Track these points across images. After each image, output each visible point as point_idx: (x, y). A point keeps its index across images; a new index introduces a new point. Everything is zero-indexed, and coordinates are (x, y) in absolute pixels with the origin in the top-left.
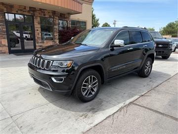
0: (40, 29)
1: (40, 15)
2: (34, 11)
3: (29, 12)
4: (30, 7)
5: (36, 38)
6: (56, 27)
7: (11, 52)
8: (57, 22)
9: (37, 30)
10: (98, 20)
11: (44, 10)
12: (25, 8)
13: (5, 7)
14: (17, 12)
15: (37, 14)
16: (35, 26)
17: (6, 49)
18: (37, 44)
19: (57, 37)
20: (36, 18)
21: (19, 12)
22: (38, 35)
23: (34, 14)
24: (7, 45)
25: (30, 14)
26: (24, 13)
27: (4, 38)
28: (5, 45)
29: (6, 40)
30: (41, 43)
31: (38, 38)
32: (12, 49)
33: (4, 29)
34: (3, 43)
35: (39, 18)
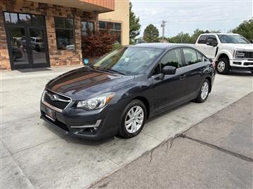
0: (54, 35)
1: (54, 15)
2: (45, 9)
3: (38, 9)
4: (39, 3)
5: (50, 47)
6: (78, 31)
7: (14, 67)
8: (79, 24)
9: (51, 36)
10: (138, 21)
11: (59, 6)
12: (32, 5)
13: (4, 3)
14: (21, 10)
15: (49, 12)
16: (48, 30)
17: (7, 64)
18: (51, 56)
19: (80, 46)
20: (49, 19)
21: (24, 10)
22: (53, 43)
23: (46, 13)
24: (8, 57)
25: (40, 14)
26: (32, 12)
27: (4, 48)
28: (5, 58)
29: (7, 51)
30: (57, 54)
31: (52, 46)
32: (15, 63)
33: (3, 35)
34: (2, 55)
35: (53, 19)
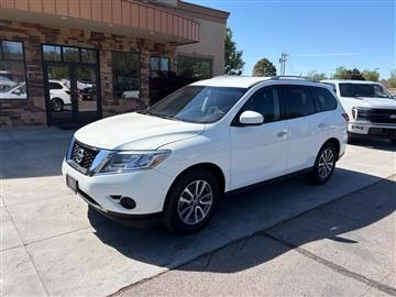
0: (110, 77)
1: (111, 49)
2: (99, 40)
3: (90, 41)
4: (93, 34)
5: (103, 94)
6: (145, 71)
7: (51, 123)
8: (147, 61)
9: (106, 78)
11: (120, 37)
12: (82, 35)
13: (43, 33)
14: (66, 42)
15: (106, 45)
16: (102, 70)
17: (42, 116)
18: (104, 107)
19: (147, 92)
20: (104, 54)
21: (71, 42)
22: (107, 87)
23: (101, 47)
24: (44, 108)
25: (92, 47)
26: (81, 45)
27: (39, 95)
28: (39, 109)
29: (43, 99)
30: (112, 104)
31: (106, 93)
33: (39, 77)
34: (36, 104)
35: (110, 53)
